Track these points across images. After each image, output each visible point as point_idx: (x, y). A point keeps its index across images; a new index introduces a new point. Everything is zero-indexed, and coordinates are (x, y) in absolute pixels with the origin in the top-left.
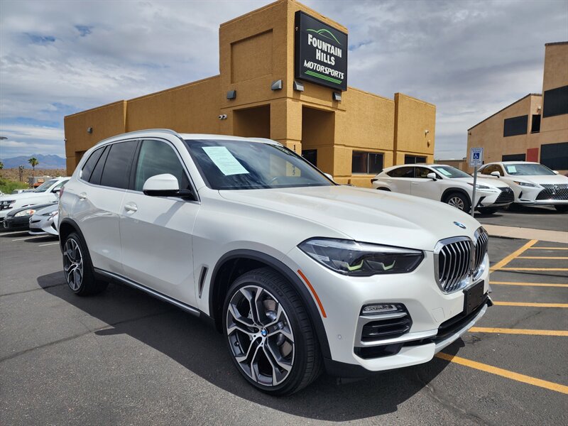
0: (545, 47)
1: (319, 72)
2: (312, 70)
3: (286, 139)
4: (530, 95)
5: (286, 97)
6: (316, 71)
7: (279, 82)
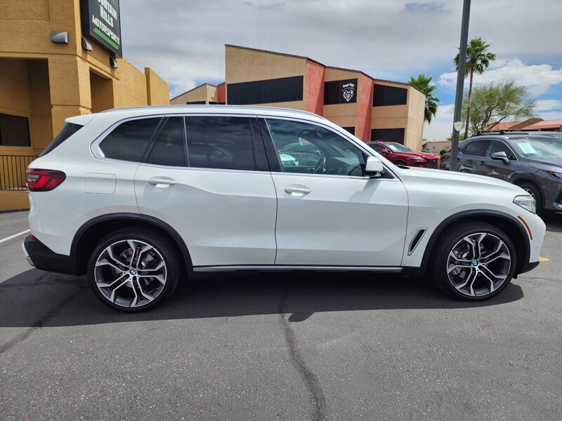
0: (225, 47)
1: (103, 32)
2: (98, 28)
3: (79, 106)
4: (206, 84)
5: (76, 55)
6: (100, 30)
7: (65, 34)
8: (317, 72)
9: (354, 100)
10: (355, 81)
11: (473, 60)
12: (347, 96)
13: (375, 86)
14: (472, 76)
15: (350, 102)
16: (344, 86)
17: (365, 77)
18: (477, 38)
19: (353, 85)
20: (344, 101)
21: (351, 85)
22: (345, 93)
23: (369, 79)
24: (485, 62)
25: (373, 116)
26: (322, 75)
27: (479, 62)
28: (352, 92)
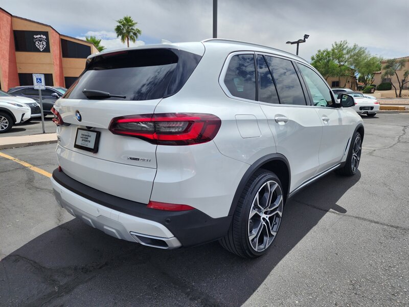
8: (5, 19)
9: (47, 50)
10: (46, 34)
11: (128, 32)
12: (41, 46)
13: (62, 40)
14: (128, 43)
15: (43, 51)
16: (35, 37)
17: (54, 31)
18: (128, 17)
19: (45, 37)
20: (38, 50)
21: (42, 36)
22: (37, 43)
23: (57, 34)
24: (135, 34)
25: (64, 65)
26: (10, 22)
27: (131, 34)
28: (44, 43)
